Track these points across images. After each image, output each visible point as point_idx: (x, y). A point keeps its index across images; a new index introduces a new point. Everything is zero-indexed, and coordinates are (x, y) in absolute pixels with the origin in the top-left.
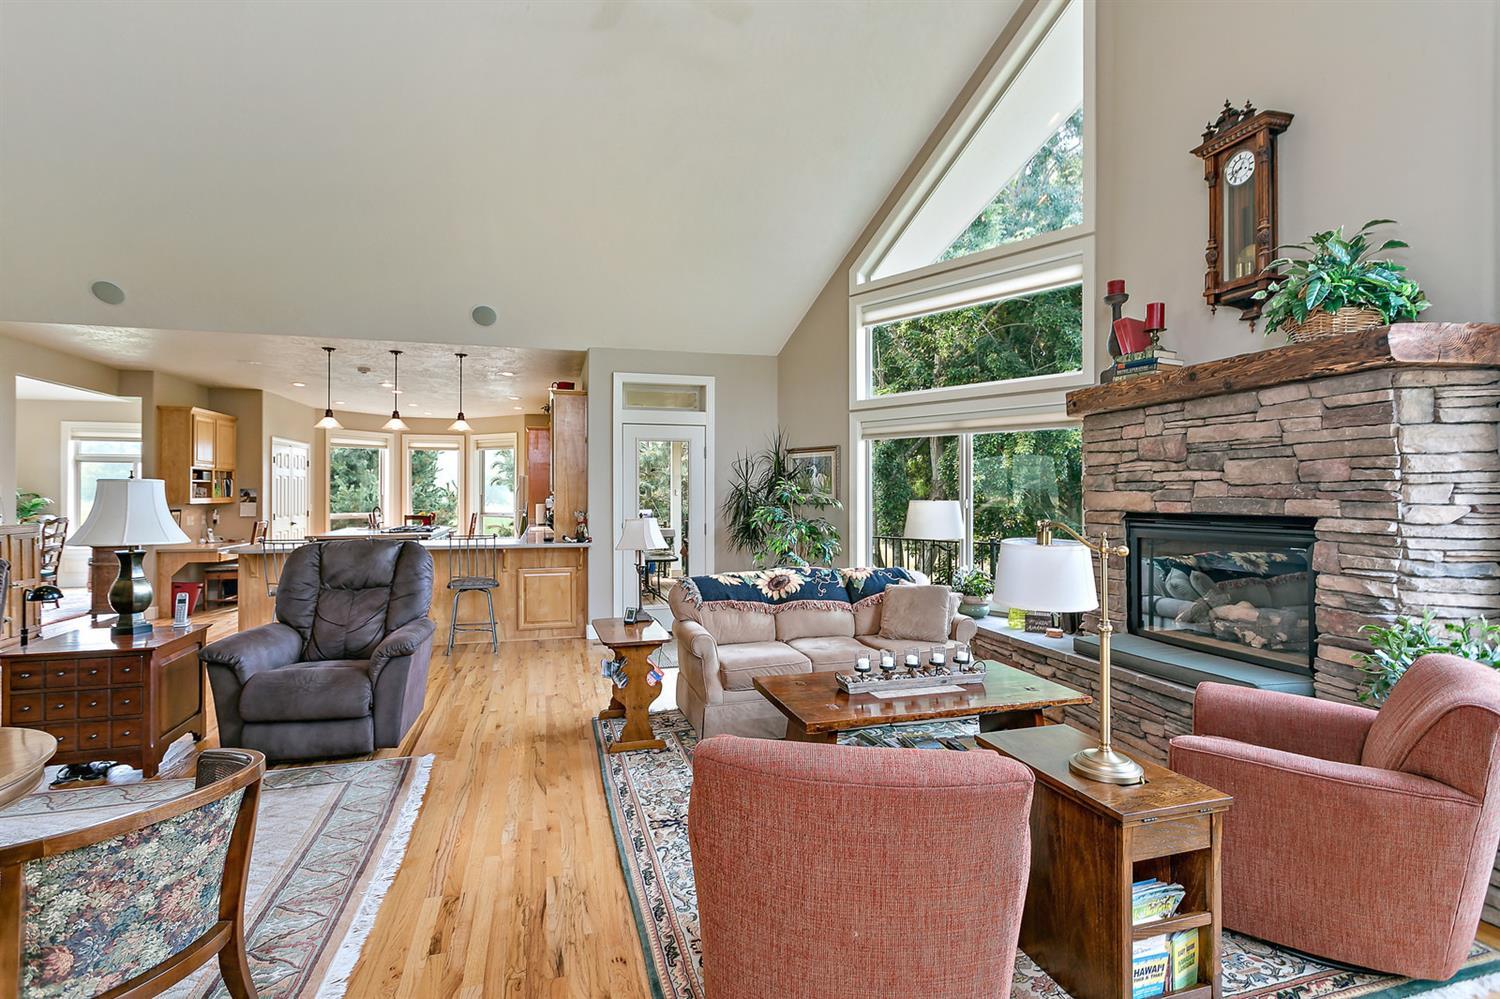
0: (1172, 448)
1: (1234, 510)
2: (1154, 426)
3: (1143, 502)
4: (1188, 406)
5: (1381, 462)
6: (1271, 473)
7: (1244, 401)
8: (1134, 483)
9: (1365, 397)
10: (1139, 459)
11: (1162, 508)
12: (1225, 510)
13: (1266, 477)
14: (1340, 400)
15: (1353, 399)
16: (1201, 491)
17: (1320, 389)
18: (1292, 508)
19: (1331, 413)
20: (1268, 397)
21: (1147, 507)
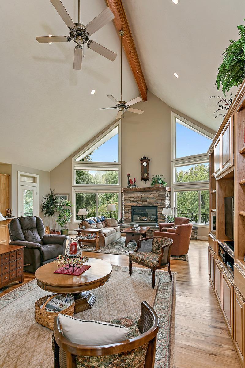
0: (140, 198)
1: (148, 205)
2: (136, 195)
3: (135, 204)
4: (142, 192)
5: (164, 200)
6: (153, 201)
7: (150, 193)
8: (133, 202)
9: (163, 194)
10: (134, 199)
11: (138, 205)
12: (147, 205)
13: (152, 201)
14: (160, 194)
15: (162, 194)
16: (143, 203)
17: (158, 192)
18: (155, 205)
19: (159, 195)
20: (152, 192)
21: (136, 205)
